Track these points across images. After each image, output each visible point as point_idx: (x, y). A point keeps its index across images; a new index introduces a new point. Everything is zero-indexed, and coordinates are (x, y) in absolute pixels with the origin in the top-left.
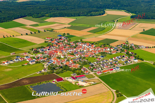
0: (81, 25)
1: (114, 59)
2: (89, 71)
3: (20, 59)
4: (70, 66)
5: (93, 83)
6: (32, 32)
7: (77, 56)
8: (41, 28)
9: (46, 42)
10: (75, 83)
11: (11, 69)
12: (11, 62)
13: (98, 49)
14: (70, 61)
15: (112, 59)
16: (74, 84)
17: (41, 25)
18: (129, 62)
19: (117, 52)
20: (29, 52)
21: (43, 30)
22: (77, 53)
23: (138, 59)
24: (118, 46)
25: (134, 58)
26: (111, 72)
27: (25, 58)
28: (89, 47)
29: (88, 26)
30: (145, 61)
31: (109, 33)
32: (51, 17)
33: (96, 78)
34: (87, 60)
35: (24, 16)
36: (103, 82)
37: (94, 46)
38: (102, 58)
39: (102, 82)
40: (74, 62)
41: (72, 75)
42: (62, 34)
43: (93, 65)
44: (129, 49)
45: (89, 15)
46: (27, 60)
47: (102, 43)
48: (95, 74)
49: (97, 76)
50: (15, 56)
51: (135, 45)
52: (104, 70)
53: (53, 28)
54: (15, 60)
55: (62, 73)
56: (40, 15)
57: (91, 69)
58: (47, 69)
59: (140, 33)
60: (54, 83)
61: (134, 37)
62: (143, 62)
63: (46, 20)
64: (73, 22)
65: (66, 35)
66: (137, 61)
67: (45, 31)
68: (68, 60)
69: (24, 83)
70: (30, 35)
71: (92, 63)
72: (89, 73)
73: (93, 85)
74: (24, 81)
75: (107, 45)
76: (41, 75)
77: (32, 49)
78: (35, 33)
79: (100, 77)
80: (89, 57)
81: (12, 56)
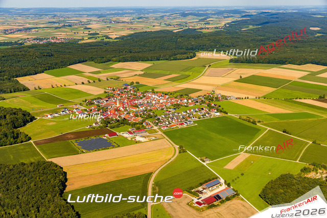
0: (159, 71)
1: (188, 112)
2: (152, 125)
3: (67, 112)
4: (129, 120)
5: (153, 138)
6: (91, 81)
7: (141, 109)
8: (103, 76)
9: (106, 92)
10: (132, 138)
11: (54, 123)
12: (56, 115)
13: (171, 100)
14: (131, 115)
15: (186, 112)
16: (130, 139)
17: (104, 72)
18: (207, 115)
19: (196, 104)
20: (81, 104)
21: (105, 79)
22: (142, 104)
23: (221, 111)
24: (199, 97)
25: (216, 111)
26: (180, 127)
27: (75, 110)
28: (161, 98)
29: (168, 73)
30: (229, 114)
31: (193, 81)
32: (119, 62)
33: (160, 133)
34: (154, 113)
35: (84, 61)
36: (167, 138)
37: (167, 97)
38: (173, 111)
39: (165, 138)
40: (136, 116)
41: (130, 130)
42: (129, 83)
43: (159, 119)
44: (213, 100)
45: (172, 58)
46: (77, 113)
47: (179, 94)
48: (159, 129)
49: (161, 131)
50: (62, 108)
51: (222, 96)
52: (172, 124)
53: (119, 76)
54: (61, 113)
55: (118, 127)
56: (104, 59)
57: (155, 123)
58: (100, 123)
59: (235, 81)
60: (105, 138)
61: (225, 86)
62: (226, 115)
63: (113, 66)
64: (148, 67)
65: (135, 84)
66: (218, 114)
67: (108, 80)
68: (129, 113)
69: (68, 138)
70: (86, 84)
71: (158, 117)
72: (152, 127)
73: (154, 140)
74: (69, 136)
75: (185, 96)
76: (91, 129)
77: (86, 100)
78: (94, 82)
79: (164, 133)
80: (157, 110)
81: (59, 109)
